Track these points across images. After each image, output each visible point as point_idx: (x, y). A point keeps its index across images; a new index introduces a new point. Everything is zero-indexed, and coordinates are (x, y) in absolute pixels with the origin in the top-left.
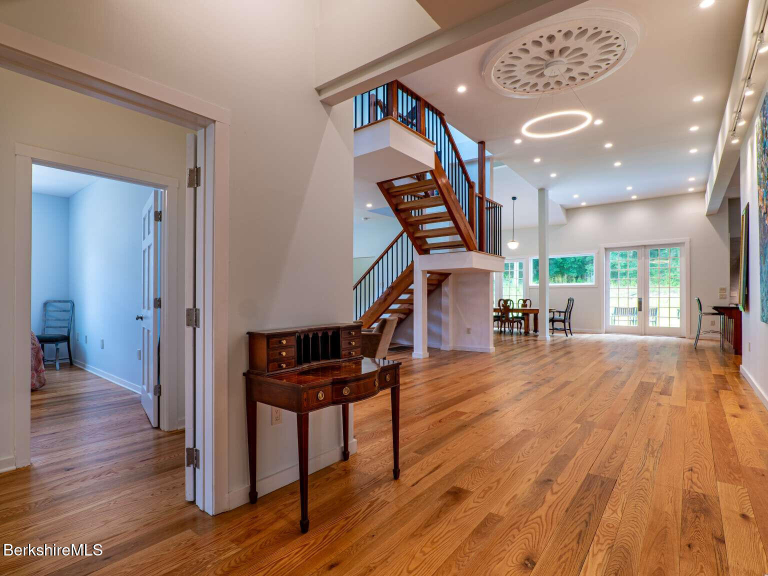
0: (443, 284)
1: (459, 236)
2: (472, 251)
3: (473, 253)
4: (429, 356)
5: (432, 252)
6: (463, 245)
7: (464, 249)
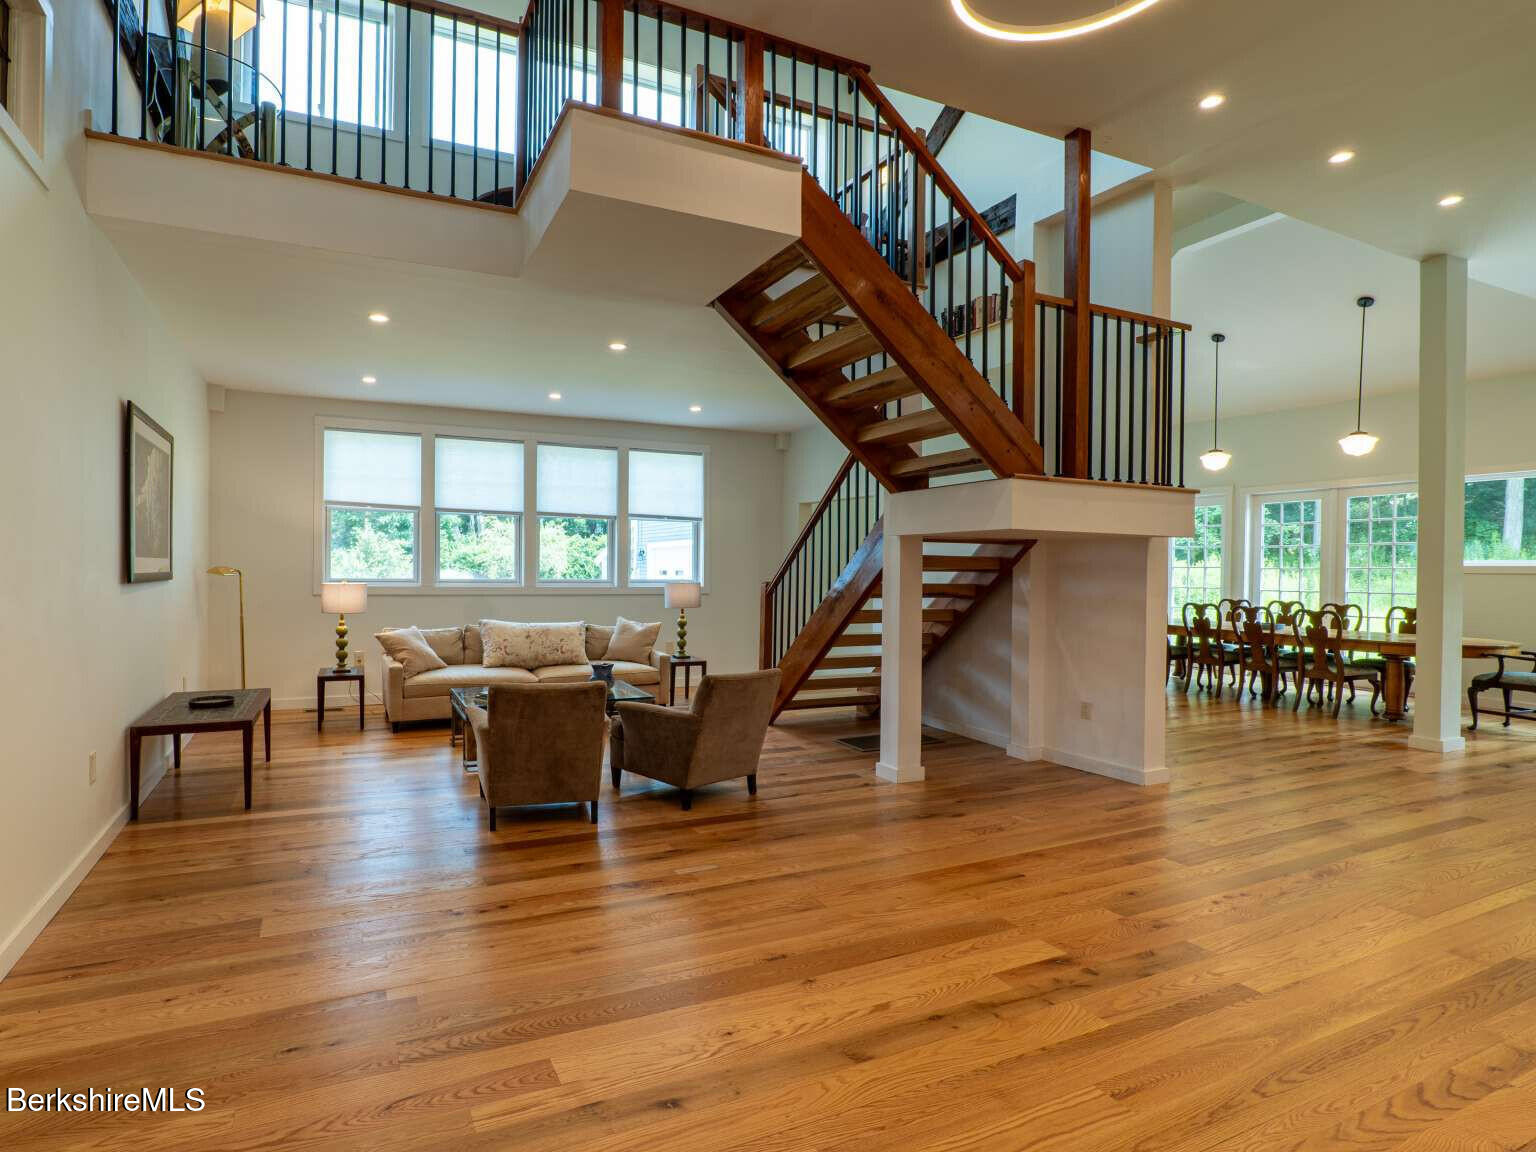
0: (1014, 569)
1: (957, 436)
2: (1010, 476)
3: (1013, 483)
4: (928, 778)
5: (934, 482)
6: (980, 461)
7: (989, 474)
